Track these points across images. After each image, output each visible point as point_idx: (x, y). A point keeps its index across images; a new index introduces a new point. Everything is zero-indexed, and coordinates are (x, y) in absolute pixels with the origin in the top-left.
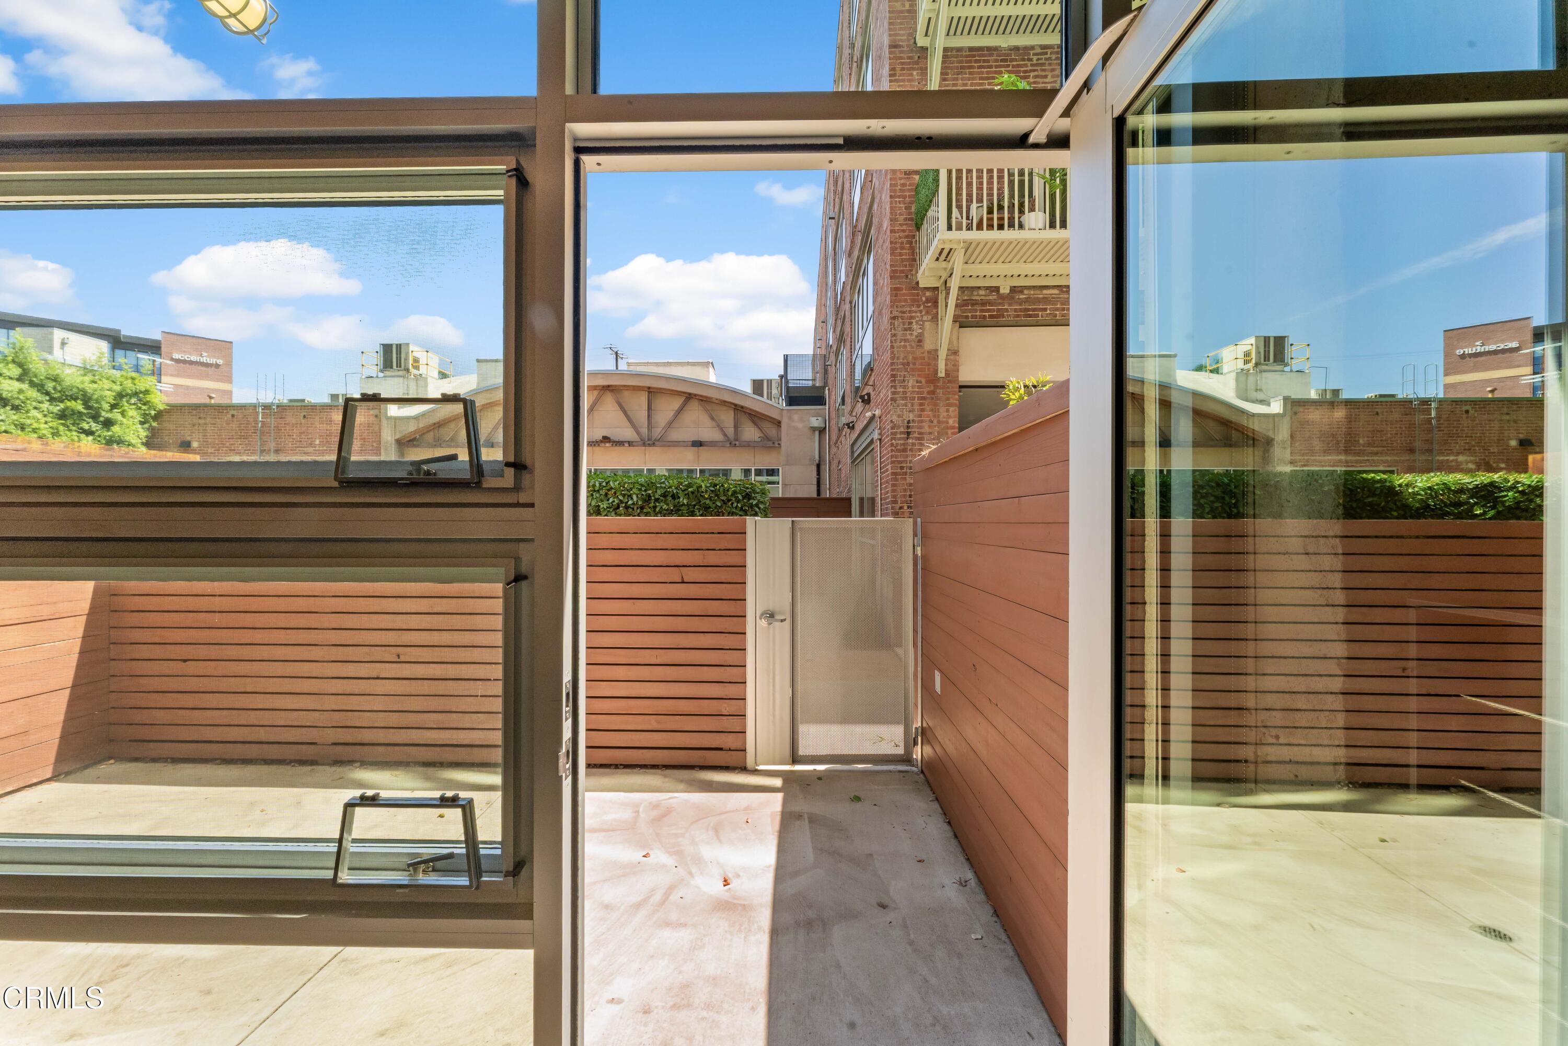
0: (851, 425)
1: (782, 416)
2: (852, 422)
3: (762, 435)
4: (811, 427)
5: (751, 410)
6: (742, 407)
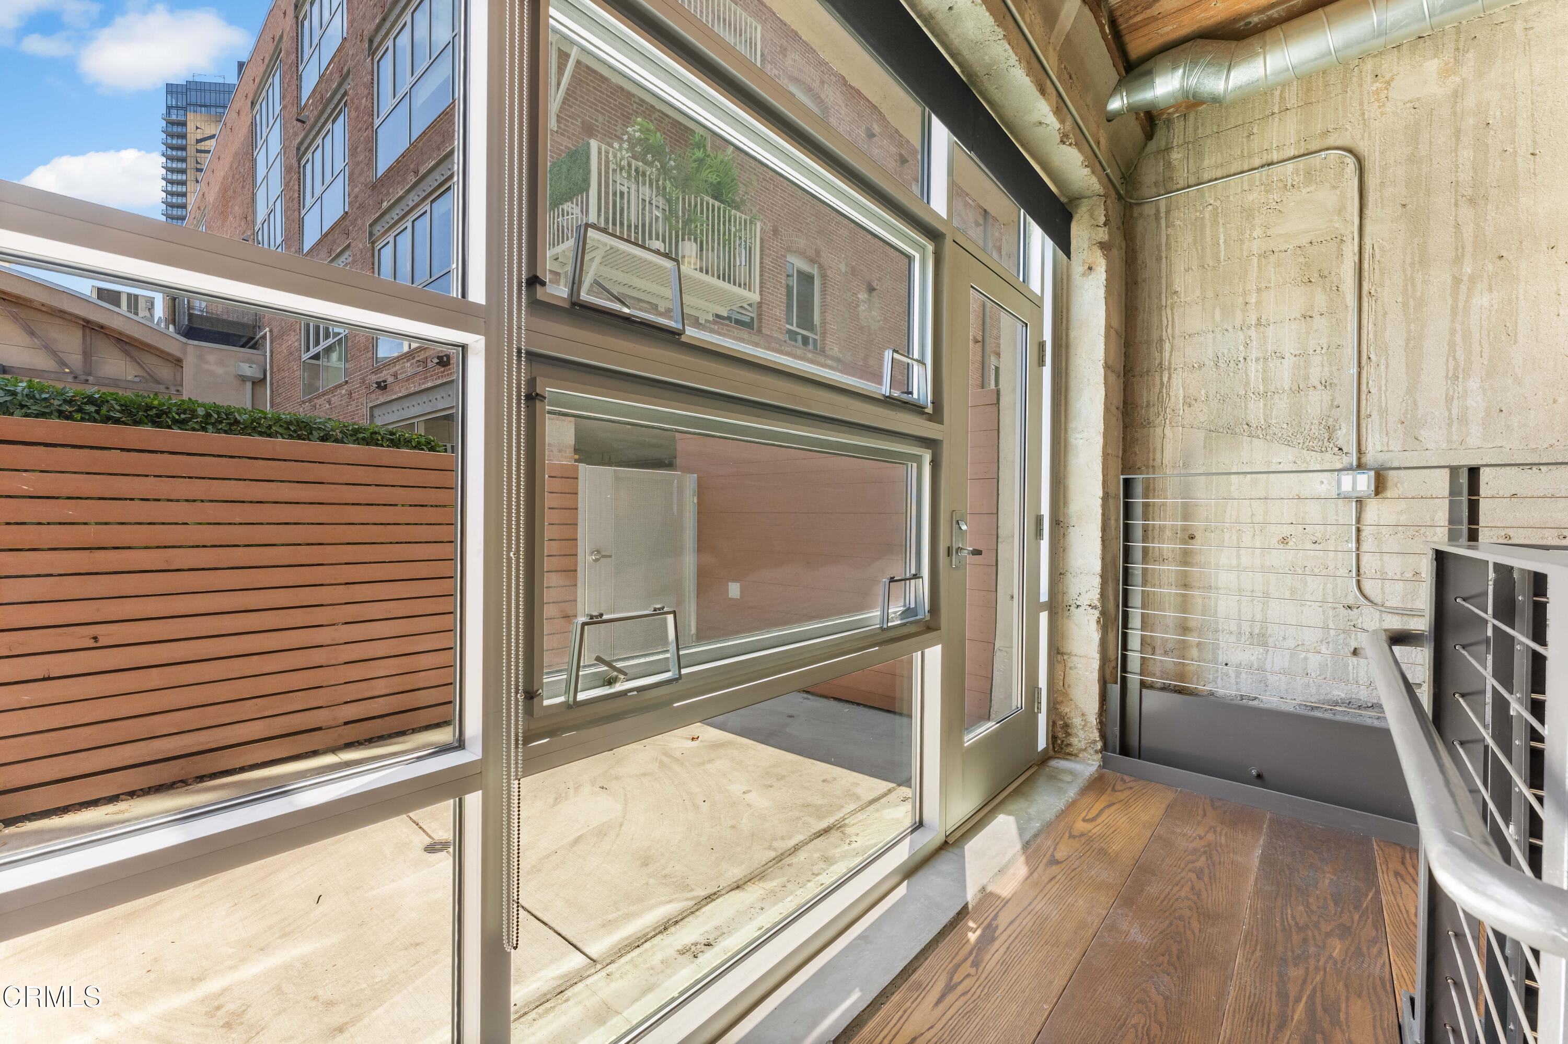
0: (383, 384)
1: (185, 353)
2: (385, 381)
3: (141, 373)
4: (240, 376)
5: (120, 333)
6: (102, 327)
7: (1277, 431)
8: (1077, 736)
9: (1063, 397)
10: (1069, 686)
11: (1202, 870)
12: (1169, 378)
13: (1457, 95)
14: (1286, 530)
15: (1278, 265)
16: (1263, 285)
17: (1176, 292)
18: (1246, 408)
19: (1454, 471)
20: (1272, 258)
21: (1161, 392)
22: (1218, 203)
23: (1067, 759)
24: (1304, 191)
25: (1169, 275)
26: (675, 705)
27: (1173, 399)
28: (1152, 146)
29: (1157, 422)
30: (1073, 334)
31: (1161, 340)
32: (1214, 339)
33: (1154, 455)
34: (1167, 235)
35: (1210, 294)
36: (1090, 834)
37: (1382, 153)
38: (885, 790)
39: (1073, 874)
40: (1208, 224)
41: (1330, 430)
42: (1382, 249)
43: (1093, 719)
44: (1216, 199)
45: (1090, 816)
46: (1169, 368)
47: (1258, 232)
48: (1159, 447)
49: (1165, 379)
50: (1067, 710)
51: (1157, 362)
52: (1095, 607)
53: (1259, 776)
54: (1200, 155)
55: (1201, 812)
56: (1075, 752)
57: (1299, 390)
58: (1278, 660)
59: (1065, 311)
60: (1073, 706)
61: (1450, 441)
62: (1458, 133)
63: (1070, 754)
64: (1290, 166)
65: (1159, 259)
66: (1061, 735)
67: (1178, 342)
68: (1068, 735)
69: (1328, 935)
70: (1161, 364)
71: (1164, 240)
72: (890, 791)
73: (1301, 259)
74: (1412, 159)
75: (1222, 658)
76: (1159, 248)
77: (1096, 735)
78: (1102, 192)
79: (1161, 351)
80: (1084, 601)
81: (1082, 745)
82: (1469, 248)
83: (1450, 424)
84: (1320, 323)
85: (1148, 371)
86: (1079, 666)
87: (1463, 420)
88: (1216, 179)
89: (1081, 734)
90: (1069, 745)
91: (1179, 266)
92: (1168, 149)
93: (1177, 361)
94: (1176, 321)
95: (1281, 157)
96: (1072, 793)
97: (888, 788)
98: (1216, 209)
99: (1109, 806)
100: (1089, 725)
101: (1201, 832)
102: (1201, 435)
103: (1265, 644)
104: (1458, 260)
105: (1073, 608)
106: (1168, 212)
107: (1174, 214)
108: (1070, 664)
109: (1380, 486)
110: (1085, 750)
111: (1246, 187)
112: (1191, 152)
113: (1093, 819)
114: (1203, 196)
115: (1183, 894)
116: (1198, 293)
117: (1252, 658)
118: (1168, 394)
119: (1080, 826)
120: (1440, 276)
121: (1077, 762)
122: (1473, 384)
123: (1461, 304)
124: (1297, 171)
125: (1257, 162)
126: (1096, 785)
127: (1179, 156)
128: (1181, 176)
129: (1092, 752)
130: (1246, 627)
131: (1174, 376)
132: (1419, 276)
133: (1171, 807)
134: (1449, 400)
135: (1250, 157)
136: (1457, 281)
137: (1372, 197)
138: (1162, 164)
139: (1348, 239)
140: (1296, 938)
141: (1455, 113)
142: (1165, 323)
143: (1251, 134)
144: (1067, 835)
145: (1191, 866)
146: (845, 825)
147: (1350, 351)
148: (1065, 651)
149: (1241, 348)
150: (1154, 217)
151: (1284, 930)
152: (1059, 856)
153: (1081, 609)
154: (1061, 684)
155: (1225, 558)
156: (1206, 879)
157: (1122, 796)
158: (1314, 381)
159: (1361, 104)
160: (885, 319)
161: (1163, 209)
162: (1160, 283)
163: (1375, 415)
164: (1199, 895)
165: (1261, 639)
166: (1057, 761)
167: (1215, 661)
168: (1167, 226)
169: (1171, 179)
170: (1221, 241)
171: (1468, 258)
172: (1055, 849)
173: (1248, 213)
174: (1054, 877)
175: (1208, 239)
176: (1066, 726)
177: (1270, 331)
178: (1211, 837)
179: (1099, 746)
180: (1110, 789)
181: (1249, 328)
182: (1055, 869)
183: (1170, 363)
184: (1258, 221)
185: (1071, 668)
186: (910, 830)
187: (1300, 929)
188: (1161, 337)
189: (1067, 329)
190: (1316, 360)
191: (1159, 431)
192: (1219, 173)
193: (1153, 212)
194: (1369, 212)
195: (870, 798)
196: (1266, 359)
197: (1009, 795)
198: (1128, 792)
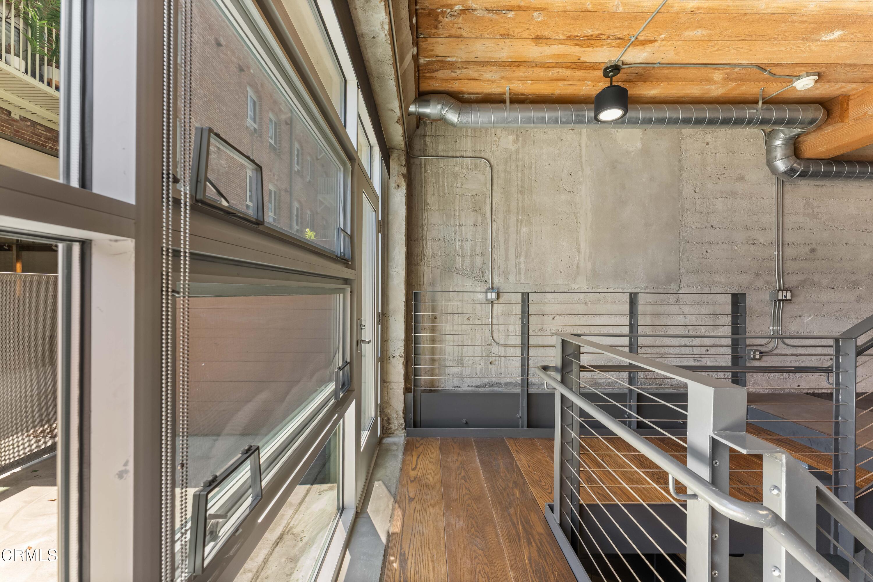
7: (466, 272)
8: (394, 423)
9: (386, 249)
10: (390, 398)
11: (464, 476)
12: (426, 243)
13: (517, 152)
14: (469, 315)
15: (466, 201)
16: (461, 208)
17: (428, 204)
18: (455, 261)
19: (523, 293)
20: (464, 198)
21: (423, 250)
22: (444, 168)
23: (389, 437)
24: (474, 172)
25: (426, 195)
26: (260, 521)
27: (428, 253)
28: (418, 132)
29: (421, 263)
30: (390, 217)
31: (422, 225)
32: (443, 228)
33: (420, 279)
34: (425, 176)
35: (442, 208)
36: (418, 477)
37: (497, 165)
38: (305, 491)
39: (422, 503)
40: (441, 176)
41: (483, 273)
42: (498, 203)
43: (401, 413)
44: (444, 165)
45: (414, 467)
46: (426, 239)
47: (458, 185)
48: (422, 276)
49: (425, 244)
50: (389, 411)
51: (421, 235)
52: (401, 357)
53: (466, 423)
54: (437, 143)
55: (452, 447)
56: (393, 431)
57: (473, 255)
58: (467, 371)
59: (386, 204)
60: (392, 409)
61: (516, 280)
62: (517, 166)
63: (390, 434)
64: (469, 160)
65: (421, 186)
66: (386, 425)
67: (430, 227)
68: (389, 423)
69: (512, 488)
70: (423, 236)
71: (423, 178)
72: (308, 491)
73: (473, 201)
74: (505, 171)
75: (447, 372)
76: (421, 180)
77: (402, 421)
78: (404, 149)
79: (423, 230)
80: (397, 354)
81: (396, 427)
82: (521, 210)
83: (516, 274)
84: (479, 228)
85: (417, 239)
86: (395, 387)
87: (520, 273)
88: (444, 157)
89: (396, 422)
90: (390, 429)
91: (430, 192)
92: (425, 136)
93: (429, 236)
94: (429, 216)
95: (466, 156)
96: (400, 456)
97: (306, 489)
98: (444, 170)
99: (418, 458)
100: (399, 416)
101: (456, 457)
102: (439, 271)
103: (462, 363)
104: (518, 213)
105: (391, 358)
106: (425, 165)
107: (428, 167)
108: (391, 387)
109: (498, 297)
110: (397, 429)
111: (455, 164)
112: (434, 141)
113: (416, 467)
114: (439, 162)
115: (464, 492)
116: (437, 206)
117: (458, 370)
118: (426, 251)
119: (413, 474)
120: (513, 218)
121: (394, 437)
122: (522, 260)
123: (519, 230)
124: (471, 163)
125: (458, 155)
126: (408, 447)
127: (429, 141)
128: (431, 150)
129: (400, 429)
130: (456, 358)
131: (428, 243)
132: (508, 216)
133: (441, 448)
134: (516, 265)
135: (456, 151)
136: (518, 221)
137: (495, 182)
138: (422, 141)
139: (488, 196)
140: (505, 494)
141: (516, 158)
142: (424, 218)
143: (456, 142)
144: (409, 481)
145: (460, 476)
146: (291, 528)
147: (489, 242)
148: (387, 380)
149: (453, 234)
150: (419, 166)
151: (501, 493)
152: (412, 495)
153: (395, 358)
154: (386, 398)
155: (448, 327)
156: (468, 481)
157: (421, 449)
158: (478, 252)
159: (491, 144)
160: (229, 167)
161: (423, 163)
162: (422, 198)
163: (496, 268)
164: (469, 490)
165: (461, 362)
166: (386, 439)
167: (445, 373)
168: (425, 172)
169: (426, 150)
170: (446, 185)
171: (520, 213)
172: (408, 492)
173: (456, 175)
174: (415, 509)
175: (441, 183)
176: (388, 419)
177: (463, 228)
178: (460, 458)
179: (404, 426)
180: (414, 448)
181: (456, 226)
182: (413, 504)
183: (426, 237)
184: (459, 180)
185: (390, 389)
186: (339, 515)
187: (505, 490)
188: (423, 223)
189: (388, 214)
190: (478, 244)
191: (422, 268)
192: (445, 154)
193: (419, 163)
194: (494, 187)
195: (299, 501)
196: (462, 241)
197: (374, 469)
198: (422, 447)
